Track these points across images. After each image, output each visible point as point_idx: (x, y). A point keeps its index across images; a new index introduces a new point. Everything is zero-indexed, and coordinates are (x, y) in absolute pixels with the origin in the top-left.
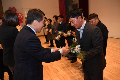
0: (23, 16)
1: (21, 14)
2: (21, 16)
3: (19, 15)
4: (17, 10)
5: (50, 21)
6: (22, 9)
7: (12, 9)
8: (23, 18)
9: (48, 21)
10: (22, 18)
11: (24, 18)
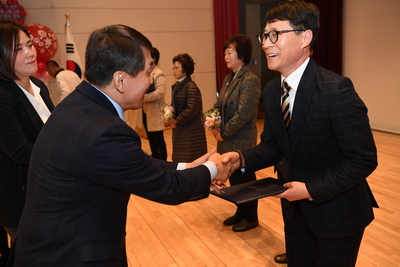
0: (54, 41)
1: (47, 30)
2: (48, 42)
3: (37, 36)
4: (29, 13)
5: (187, 63)
6: (52, 7)
7: (3, 7)
8: (55, 51)
9: (177, 64)
10: (53, 49)
11: (62, 49)
